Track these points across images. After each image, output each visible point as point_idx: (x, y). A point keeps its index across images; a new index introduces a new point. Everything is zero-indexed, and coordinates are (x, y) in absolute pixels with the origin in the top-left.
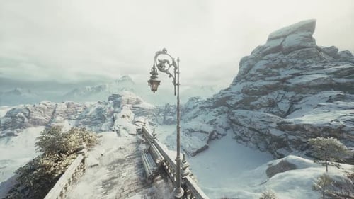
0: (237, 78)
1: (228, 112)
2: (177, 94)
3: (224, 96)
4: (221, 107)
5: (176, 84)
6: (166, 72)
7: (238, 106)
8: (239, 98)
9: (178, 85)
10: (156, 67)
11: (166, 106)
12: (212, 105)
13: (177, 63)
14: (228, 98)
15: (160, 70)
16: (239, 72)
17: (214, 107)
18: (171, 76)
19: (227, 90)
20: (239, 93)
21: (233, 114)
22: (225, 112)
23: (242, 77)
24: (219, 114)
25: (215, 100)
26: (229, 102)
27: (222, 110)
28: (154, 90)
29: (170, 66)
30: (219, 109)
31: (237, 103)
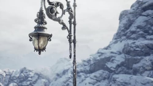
0: (117, 34)
1: (108, 78)
2: (73, 56)
3: (103, 57)
4: (100, 72)
5: (72, 41)
6: (58, 20)
7: (120, 69)
8: (120, 59)
9: (74, 42)
10: (45, 12)
11: (22, 72)
12: (88, 68)
13: (73, 8)
14: (109, 59)
15: (50, 17)
16: (120, 27)
17: (91, 72)
18: (64, 27)
19: (106, 49)
20: (120, 53)
21: (115, 81)
22: (105, 79)
23: (123, 33)
24: (98, 81)
25: (92, 62)
26: (109, 65)
27: (101, 75)
28: (40, 50)
29: (64, 13)
30: (98, 73)
31: (118, 66)
